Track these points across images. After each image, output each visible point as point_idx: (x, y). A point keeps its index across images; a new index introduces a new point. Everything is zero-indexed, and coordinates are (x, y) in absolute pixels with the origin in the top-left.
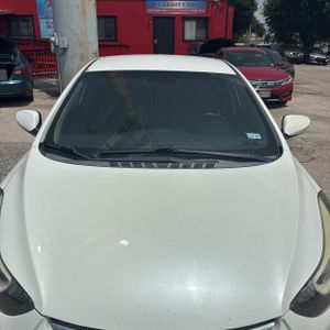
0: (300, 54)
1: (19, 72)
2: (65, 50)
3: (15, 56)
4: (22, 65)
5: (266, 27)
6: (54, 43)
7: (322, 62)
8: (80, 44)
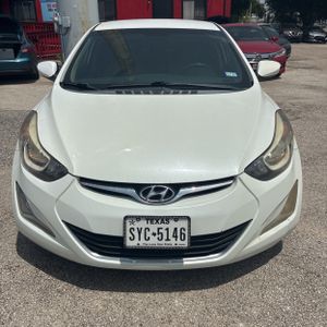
0: (300, 33)
1: (26, 50)
2: (68, 29)
3: (21, 35)
4: (28, 44)
5: (266, 7)
6: (58, 23)
7: (320, 41)
8: (83, 23)
